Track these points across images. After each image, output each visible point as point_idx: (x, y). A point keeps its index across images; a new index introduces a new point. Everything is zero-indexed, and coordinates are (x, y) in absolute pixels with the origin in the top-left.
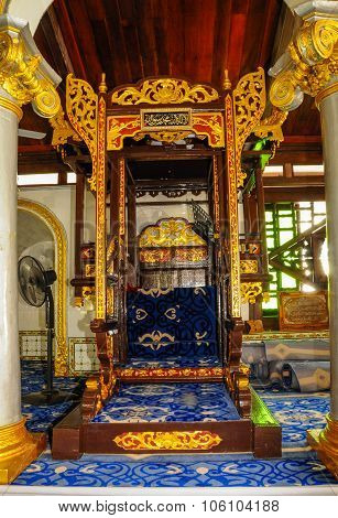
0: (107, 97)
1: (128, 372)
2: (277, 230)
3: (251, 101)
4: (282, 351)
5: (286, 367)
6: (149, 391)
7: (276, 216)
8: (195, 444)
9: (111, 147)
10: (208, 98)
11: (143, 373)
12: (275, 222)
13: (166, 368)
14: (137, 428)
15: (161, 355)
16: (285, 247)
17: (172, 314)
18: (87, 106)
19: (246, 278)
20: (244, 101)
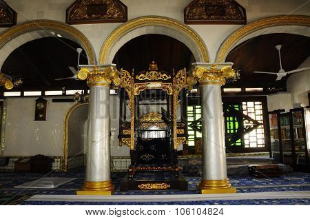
0: (134, 77)
1: (139, 168)
2: (195, 114)
3: (181, 79)
4: (194, 162)
5: (196, 168)
6: (146, 174)
7: (194, 109)
8: (162, 187)
9: (136, 94)
10: (168, 78)
11: (144, 168)
12: (194, 111)
13: (152, 167)
14: (145, 183)
15: (150, 162)
16: (198, 121)
17: (153, 148)
18: (128, 80)
19: (179, 135)
20: (179, 79)
